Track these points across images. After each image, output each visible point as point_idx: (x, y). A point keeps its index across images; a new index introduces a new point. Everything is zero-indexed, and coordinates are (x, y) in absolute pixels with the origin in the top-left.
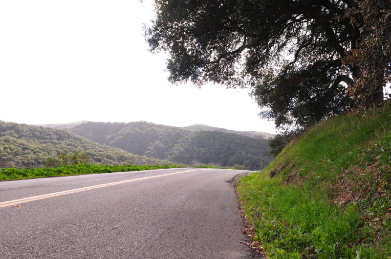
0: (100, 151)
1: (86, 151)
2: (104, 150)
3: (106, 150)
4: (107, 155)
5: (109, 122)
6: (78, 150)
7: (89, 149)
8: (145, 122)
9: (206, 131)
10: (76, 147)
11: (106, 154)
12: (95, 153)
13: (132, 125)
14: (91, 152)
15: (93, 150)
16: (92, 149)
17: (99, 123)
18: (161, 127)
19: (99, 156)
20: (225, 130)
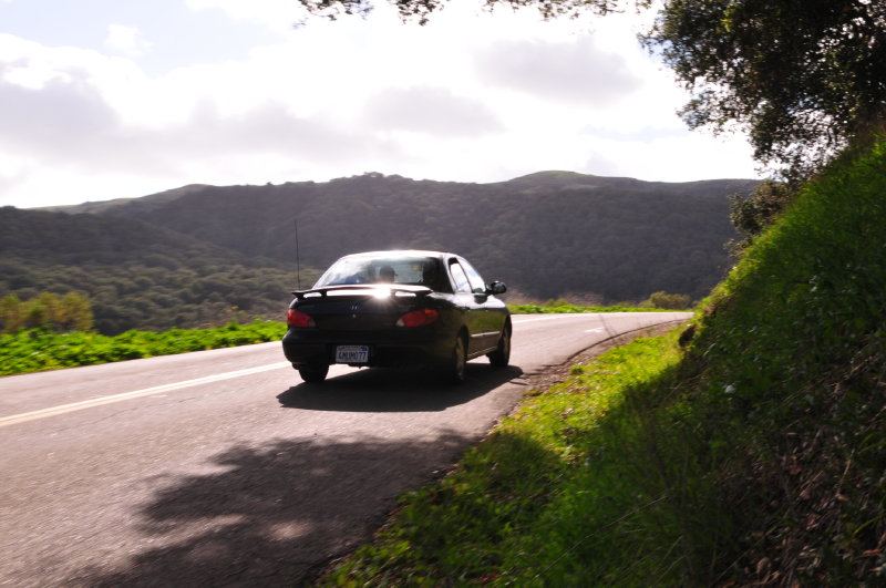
0: (246, 277)
1: (205, 279)
2: (258, 272)
3: (265, 272)
4: (269, 289)
5: (269, 185)
6: (178, 278)
7: (212, 272)
8: (380, 176)
10: (172, 268)
11: (265, 285)
12: (233, 282)
13: (339, 185)
14: (219, 282)
15: (224, 276)
16: (221, 271)
17: (237, 188)
19: (244, 292)
20: (633, 182)
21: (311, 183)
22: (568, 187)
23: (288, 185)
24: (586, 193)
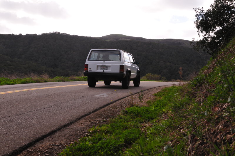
5: (20, 35)
8: (59, 33)
9: (122, 41)
13: (45, 36)
17: (9, 35)
18: (75, 37)
20: (142, 39)
21: (35, 35)
22: (121, 39)
23: (27, 35)
24: (127, 41)
